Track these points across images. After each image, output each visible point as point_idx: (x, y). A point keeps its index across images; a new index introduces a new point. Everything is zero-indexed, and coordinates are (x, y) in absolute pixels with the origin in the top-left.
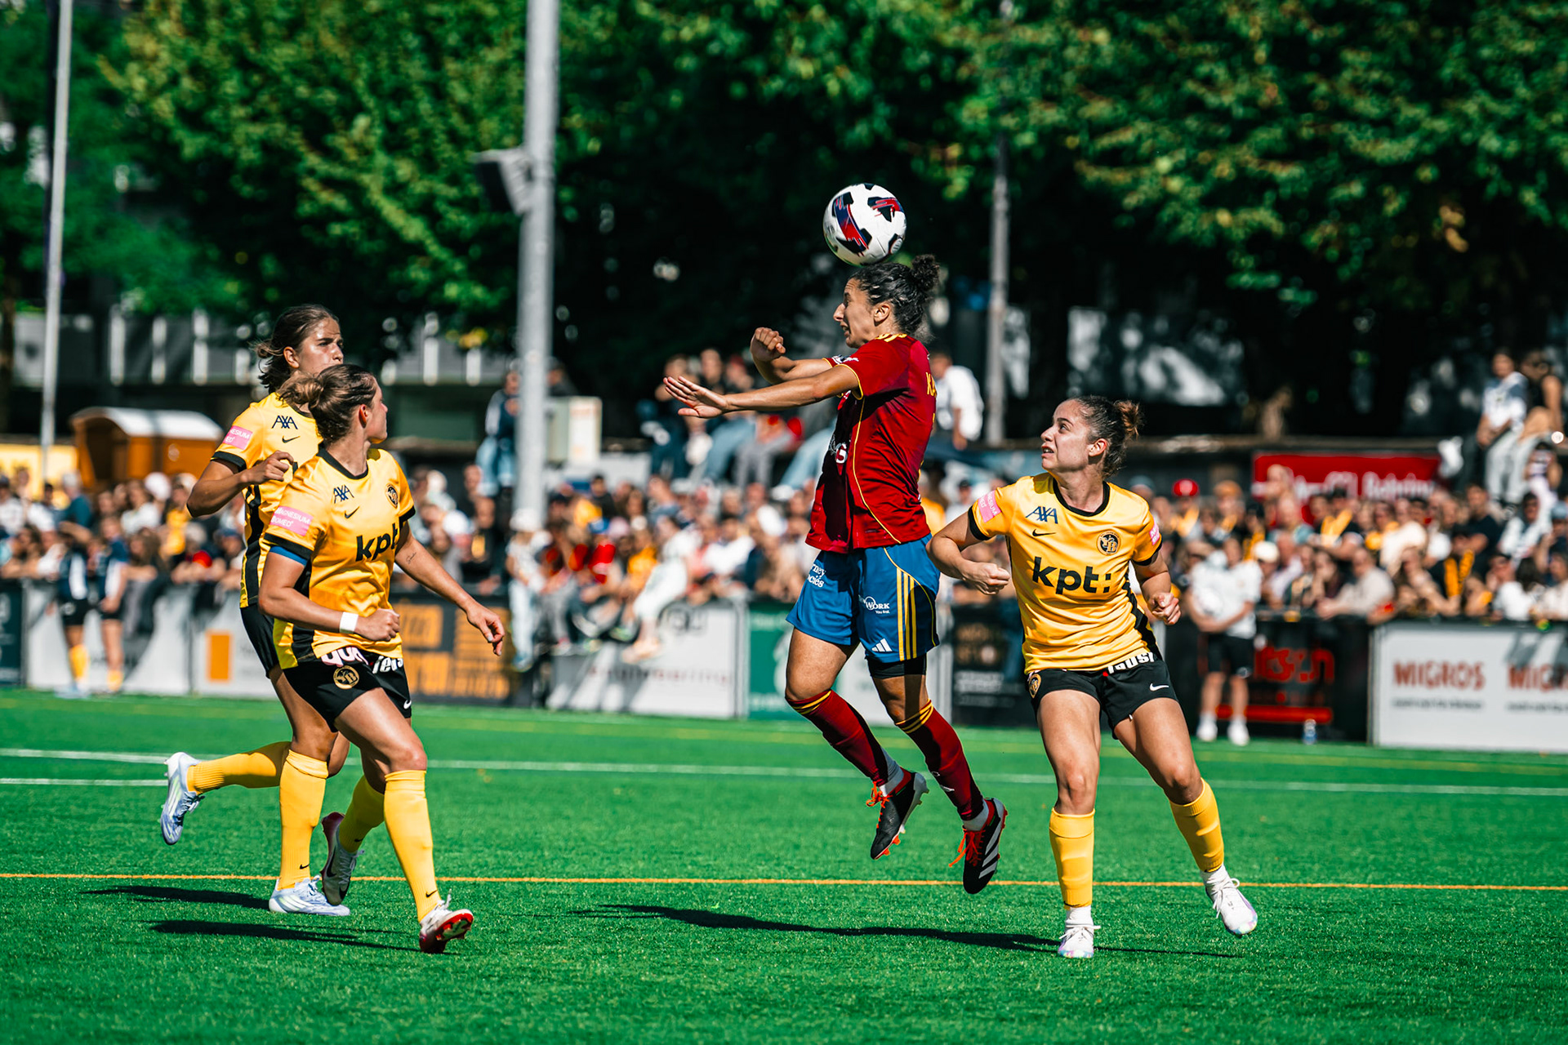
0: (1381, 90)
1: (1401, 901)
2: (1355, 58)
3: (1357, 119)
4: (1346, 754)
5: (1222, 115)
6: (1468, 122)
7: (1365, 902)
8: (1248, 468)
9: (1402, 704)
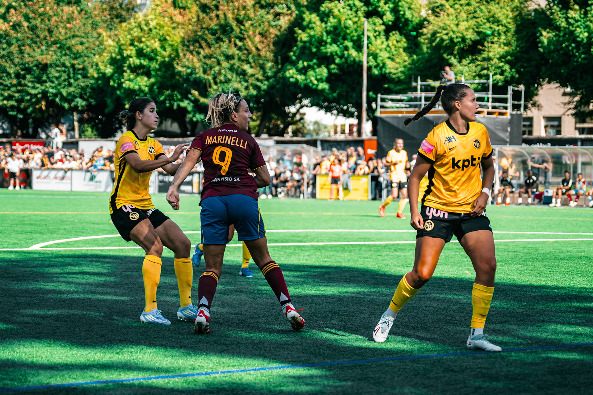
0: (32, 82)
1: (36, 215)
2: (28, 77)
3: (28, 87)
4: (28, 191)
5: (7, 86)
6: (47, 87)
7: (30, 215)
8: (12, 144)
9: (38, 182)
